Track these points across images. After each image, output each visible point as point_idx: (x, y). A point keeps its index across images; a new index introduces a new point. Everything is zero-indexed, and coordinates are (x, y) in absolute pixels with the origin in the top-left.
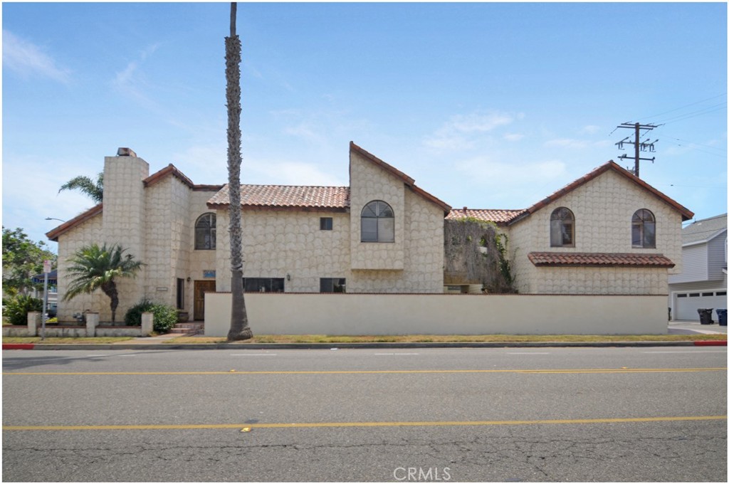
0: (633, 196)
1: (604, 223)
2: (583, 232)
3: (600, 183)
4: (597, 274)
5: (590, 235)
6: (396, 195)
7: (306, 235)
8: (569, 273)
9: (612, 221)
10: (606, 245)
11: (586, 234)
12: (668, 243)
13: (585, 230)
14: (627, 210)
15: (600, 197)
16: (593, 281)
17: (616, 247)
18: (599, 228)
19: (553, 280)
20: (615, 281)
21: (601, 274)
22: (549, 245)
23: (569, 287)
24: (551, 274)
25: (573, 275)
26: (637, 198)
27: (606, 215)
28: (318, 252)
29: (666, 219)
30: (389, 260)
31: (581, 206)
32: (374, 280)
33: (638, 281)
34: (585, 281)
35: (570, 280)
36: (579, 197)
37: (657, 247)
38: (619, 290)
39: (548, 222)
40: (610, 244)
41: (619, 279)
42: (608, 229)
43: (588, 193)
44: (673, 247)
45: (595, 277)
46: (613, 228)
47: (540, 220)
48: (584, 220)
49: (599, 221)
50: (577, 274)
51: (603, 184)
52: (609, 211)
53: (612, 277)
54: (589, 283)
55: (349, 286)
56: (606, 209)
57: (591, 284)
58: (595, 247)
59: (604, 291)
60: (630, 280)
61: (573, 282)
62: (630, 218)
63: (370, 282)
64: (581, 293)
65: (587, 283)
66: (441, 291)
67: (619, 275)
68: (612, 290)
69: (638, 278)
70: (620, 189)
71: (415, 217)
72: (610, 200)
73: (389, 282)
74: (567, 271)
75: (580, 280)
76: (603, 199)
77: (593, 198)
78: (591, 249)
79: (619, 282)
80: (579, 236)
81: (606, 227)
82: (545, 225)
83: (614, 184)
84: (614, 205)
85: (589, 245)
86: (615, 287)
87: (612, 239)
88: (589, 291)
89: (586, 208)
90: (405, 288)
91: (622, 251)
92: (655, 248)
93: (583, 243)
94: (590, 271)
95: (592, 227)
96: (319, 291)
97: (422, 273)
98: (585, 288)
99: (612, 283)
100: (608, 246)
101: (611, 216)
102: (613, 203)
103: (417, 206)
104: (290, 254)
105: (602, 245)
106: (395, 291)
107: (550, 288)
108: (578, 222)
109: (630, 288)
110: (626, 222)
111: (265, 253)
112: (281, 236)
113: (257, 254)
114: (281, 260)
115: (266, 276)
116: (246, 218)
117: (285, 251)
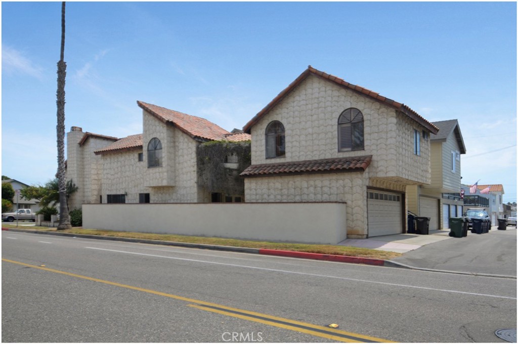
0: (339, 96)
1: (310, 130)
2: (292, 142)
3: (306, 90)
4: (291, 182)
5: (298, 144)
6: (163, 132)
7: (133, 166)
8: (268, 183)
9: (319, 127)
10: (312, 152)
11: (295, 143)
12: (379, 142)
13: (293, 140)
14: (332, 113)
15: (307, 104)
16: (288, 189)
17: (322, 153)
18: (306, 136)
19: (256, 190)
20: (308, 188)
21: (294, 182)
22: (265, 157)
23: (269, 196)
24: (254, 184)
25: (272, 184)
26: (343, 98)
27: (312, 122)
28: (138, 176)
29: (376, 115)
30: (160, 179)
31: (290, 117)
32: (162, 194)
33: (330, 188)
34: (281, 190)
35: (269, 189)
36: (287, 108)
37: (366, 148)
38: (312, 197)
39: (264, 137)
40: (316, 150)
41: (311, 186)
42: (315, 136)
43: (295, 103)
44: (385, 147)
45: (290, 185)
46: (319, 134)
47: (257, 135)
48: (292, 130)
49: (306, 129)
50: (274, 183)
51: (309, 91)
52: (315, 117)
53: (305, 184)
54: (285, 191)
55: (152, 198)
56: (312, 115)
57: (286, 192)
58: (303, 155)
59: (298, 198)
60: (322, 187)
61: (272, 191)
62: (335, 121)
63: (160, 195)
64: (278, 201)
65: (283, 191)
66: (196, 201)
67: (312, 183)
68: (305, 198)
69: (330, 184)
70: (325, 91)
71: (181, 146)
72: (316, 105)
73: (169, 195)
74: (266, 181)
75: (277, 189)
76: (310, 106)
77: (300, 106)
78: (299, 157)
79: (312, 189)
80: (288, 147)
81: (312, 134)
82: (261, 140)
83: (319, 89)
84: (320, 110)
85: (298, 154)
86: (308, 195)
87: (318, 145)
88: (285, 199)
89: (293, 118)
90: (177, 199)
91: (328, 156)
92: (364, 149)
93: (292, 153)
94: (286, 179)
95: (299, 136)
96: (138, 202)
97: (186, 188)
98: (282, 196)
99: (305, 191)
100: (315, 153)
101: (317, 122)
102: (318, 108)
103: (182, 138)
104: (127, 178)
105: (309, 153)
106: (172, 201)
107: (254, 197)
108: (287, 133)
109: (322, 195)
110: (332, 126)
111: (118, 179)
112: (123, 167)
113: (115, 180)
114: (124, 183)
115: (119, 193)
116: (110, 158)
117: (125, 177)
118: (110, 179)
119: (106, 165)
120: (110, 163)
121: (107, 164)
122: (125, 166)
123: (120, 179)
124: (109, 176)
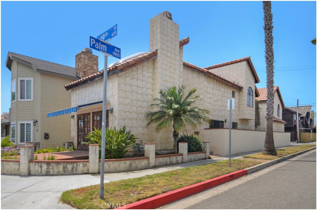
30: (252, 115)
32: (243, 124)
55: (239, 126)
73: (246, 125)
97: (252, 122)
111: (219, 107)
112: (223, 97)
113: (217, 106)
114: (223, 111)
115: (219, 119)
116: (214, 84)
117: (224, 106)
118: (213, 105)
119: (209, 88)
120: (213, 89)
121: (211, 88)
122: (224, 97)
123: (220, 107)
124: (212, 101)
